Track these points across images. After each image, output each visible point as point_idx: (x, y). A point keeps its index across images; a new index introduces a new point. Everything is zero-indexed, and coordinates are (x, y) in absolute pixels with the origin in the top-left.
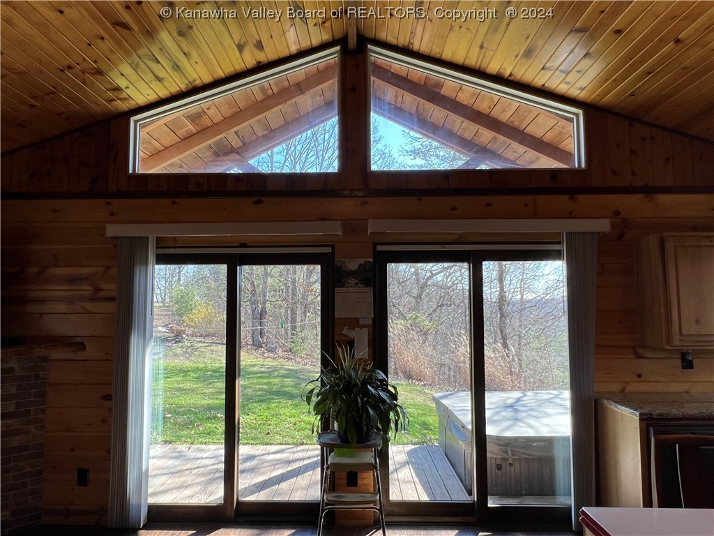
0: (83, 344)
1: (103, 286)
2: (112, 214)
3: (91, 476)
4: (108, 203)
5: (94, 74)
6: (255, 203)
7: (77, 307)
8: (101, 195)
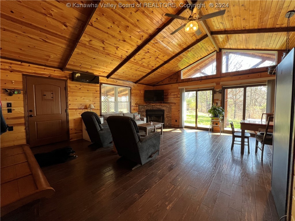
0: (176, 103)
1: (178, 96)
2: (179, 85)
6: (200, 81)
7: (175, 99)
8: (177, 83)
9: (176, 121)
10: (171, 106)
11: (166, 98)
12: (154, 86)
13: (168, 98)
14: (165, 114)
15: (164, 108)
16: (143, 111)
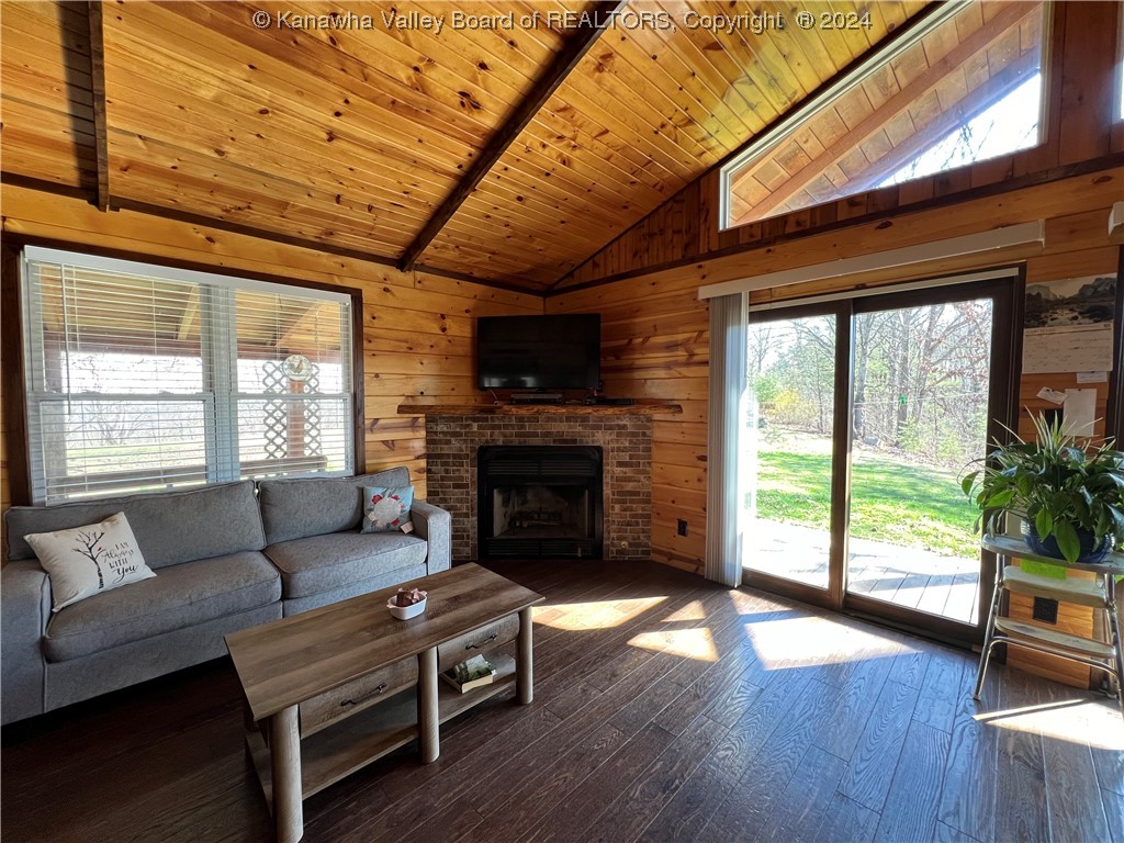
0: (679, 406)
1: (696, 351)
2: (704, 277)
3: (689, 528)
4: (700, 267)
5: (685, 125)
6: (879, 228)
7: (674, 372)
8: (692, 261)
9: (682, 528)
10: (650, 420)
11: (619, 369)
12: (547, 292)
13: (631, 368)
14: (607, 479)
15: (601, 438)
16: (460, 457)
